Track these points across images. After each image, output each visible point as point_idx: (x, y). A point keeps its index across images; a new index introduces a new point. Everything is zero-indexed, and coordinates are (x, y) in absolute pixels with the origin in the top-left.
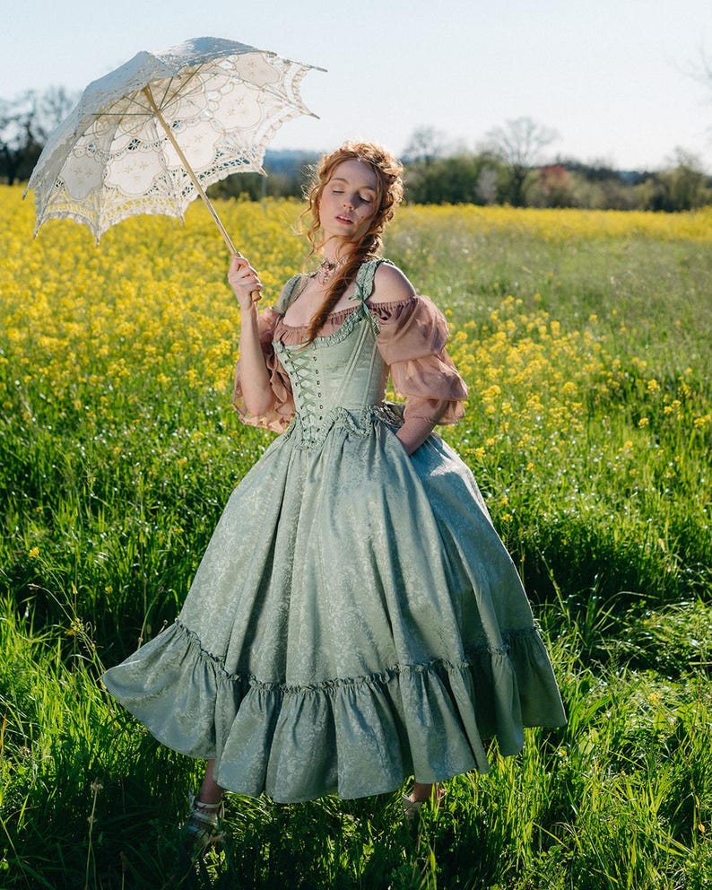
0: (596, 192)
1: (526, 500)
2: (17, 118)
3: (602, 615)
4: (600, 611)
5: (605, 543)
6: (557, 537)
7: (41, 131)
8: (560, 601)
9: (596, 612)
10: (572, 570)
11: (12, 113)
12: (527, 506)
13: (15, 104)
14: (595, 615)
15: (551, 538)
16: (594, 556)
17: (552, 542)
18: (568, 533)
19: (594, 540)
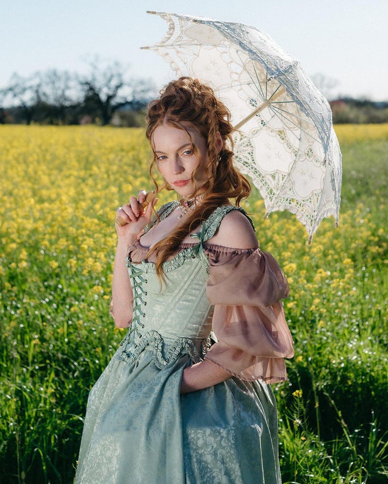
0: (362, 115)
1: (320, 348)
2: (31, 87)
3: (381, 446)
4: (380, 441)
5: (381, 381)
6: (345, 378)
7: (45, 94)
8: (347, 436)
9: (376, 441)
10: (356, 404)
11: (28, 84)
12: (319, 354)
13: (30, 79)
14: (375, 445)
15: (340, 377)
16: (373, 393)
17: (341, 382)
18: (352, 375)
19: (373, 380)
